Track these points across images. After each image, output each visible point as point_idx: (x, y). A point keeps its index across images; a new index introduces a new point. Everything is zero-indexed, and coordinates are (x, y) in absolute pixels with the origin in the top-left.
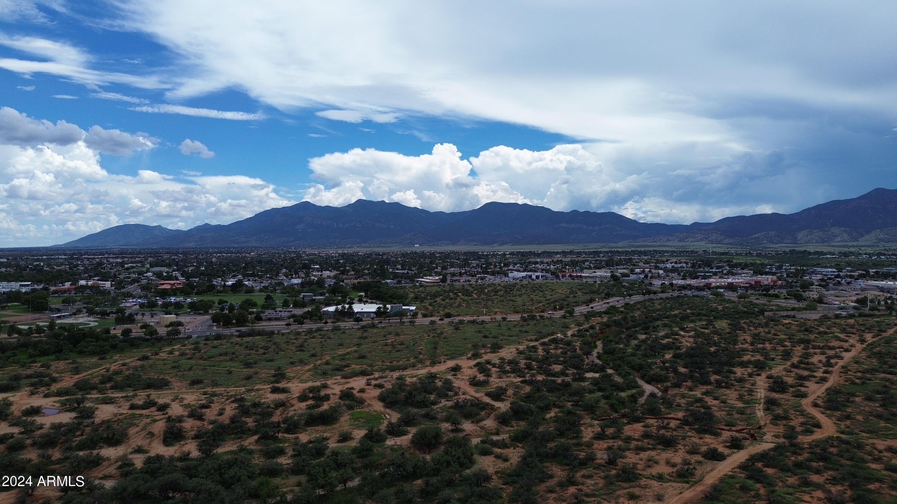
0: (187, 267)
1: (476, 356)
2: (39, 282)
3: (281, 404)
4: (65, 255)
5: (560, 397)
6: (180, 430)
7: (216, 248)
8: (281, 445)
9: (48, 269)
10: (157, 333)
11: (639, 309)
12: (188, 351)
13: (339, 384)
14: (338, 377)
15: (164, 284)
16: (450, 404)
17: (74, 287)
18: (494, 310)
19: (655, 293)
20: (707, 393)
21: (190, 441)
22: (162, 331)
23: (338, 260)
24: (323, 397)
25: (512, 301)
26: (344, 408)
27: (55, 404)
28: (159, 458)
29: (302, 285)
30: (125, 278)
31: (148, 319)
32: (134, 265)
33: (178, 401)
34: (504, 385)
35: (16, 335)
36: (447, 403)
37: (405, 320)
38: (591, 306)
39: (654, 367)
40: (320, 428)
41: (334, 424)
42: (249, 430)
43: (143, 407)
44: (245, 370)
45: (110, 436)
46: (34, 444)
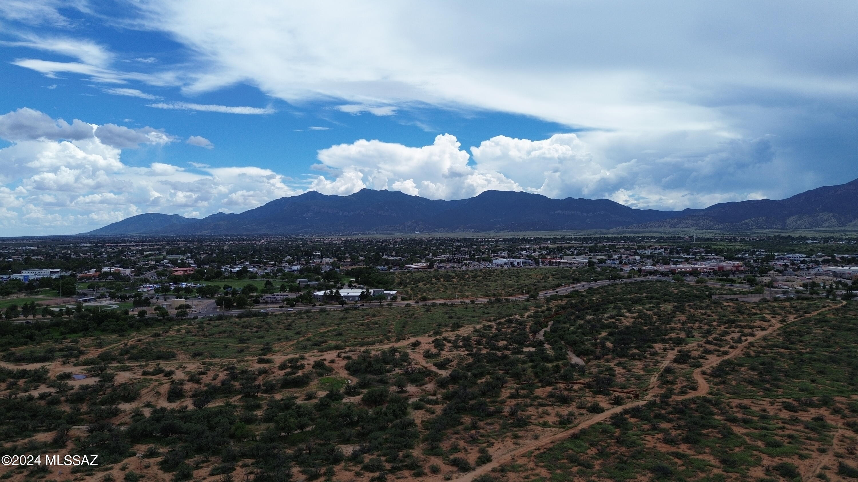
0: (200, 254)
1: (436, 333)
2: (67, 269)
3: (264, 372)
4: (90, 243)
5: (495, 367)
6: (181, 390)
7: (228, 236)
8: (259, 402)
9: (74, 257)
10: (168, 315)
11: (599, 293)
12: (193, 330)
13: (315, 356)
14: (316, 351)
15: (177, 271)
16: (401, 372)
17: (98, 273)
18: (467, 294)
19: (621, 278)
20: (619, 364)
21: (188, 399)
22: (172, 313)
23: (340, 247)
24: (298, 367)
25: (486, 285)
26: (315, 375)
27: (82, 371)
28: (163, 409)
29: (301, 271)
30: (143, 265)
31: (161, 303)
32: (153, 253)
33: (181, 369)
34: (451, 357)
35: (49, 316)
36: (400, 371)
37: (385, 303)
38: (557, 290)
39: (587, 343)
40: (292, 390)
41: (304, 387)
42: (236, 391)
43: (153, 374)
44: (239, 345)
45: (126, 395)
46: (67, 401)
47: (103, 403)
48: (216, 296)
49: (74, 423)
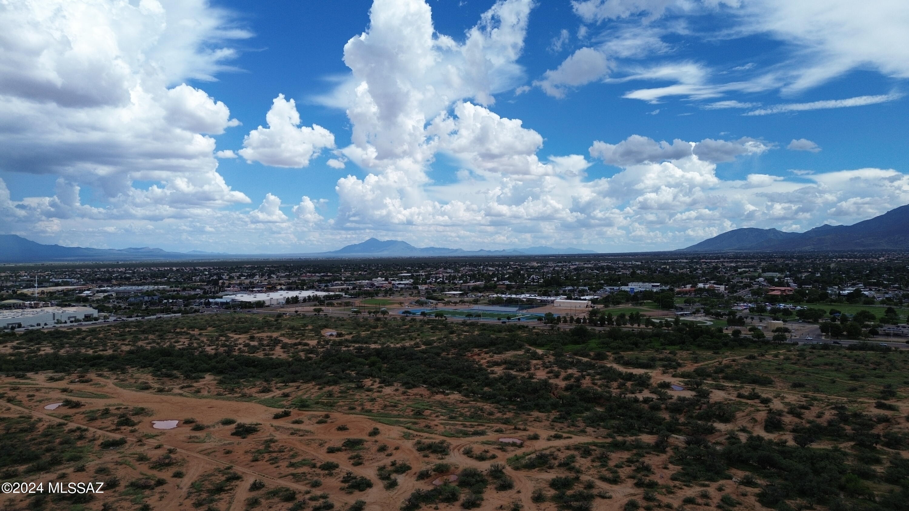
0: (801, 273)
2: (666, 284)
4: (687, 259)
6: (779, 421)
7: (836, 252)
8: (877, 455)
9: (672, 272)
10: (764, 337)
12: (793, 357)
15: (774, 290)
17: (693, 289)
21: (788, 433)
22: (769, 335)
27: (680, 383)
28: (759, 438)
30: (737, 282)
31: (756, 323)
32: (747, 270)
33: (779, 398)
35: (651, 327)
42: (846, 435)
43: (748, 398)
44: (850, 382)
45: (721, 414)
46: (666, 409)
47: (699, 417)
48: (820, 321)
49: (673, 432)
